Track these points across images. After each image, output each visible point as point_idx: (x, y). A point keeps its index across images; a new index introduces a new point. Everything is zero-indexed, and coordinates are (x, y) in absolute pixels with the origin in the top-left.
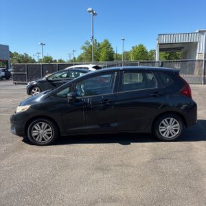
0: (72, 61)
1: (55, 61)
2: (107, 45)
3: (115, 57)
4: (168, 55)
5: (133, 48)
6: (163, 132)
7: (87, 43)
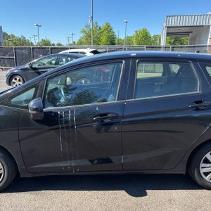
0: (71, 45)
1: (53, 45)
2: (108, 29)
3: (116, 42)
4: (172, 41)
5: (136, 32)
6: (206, 174)
7: (87, 26)
